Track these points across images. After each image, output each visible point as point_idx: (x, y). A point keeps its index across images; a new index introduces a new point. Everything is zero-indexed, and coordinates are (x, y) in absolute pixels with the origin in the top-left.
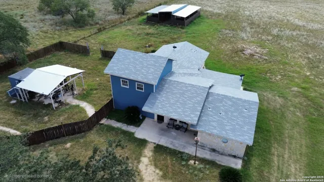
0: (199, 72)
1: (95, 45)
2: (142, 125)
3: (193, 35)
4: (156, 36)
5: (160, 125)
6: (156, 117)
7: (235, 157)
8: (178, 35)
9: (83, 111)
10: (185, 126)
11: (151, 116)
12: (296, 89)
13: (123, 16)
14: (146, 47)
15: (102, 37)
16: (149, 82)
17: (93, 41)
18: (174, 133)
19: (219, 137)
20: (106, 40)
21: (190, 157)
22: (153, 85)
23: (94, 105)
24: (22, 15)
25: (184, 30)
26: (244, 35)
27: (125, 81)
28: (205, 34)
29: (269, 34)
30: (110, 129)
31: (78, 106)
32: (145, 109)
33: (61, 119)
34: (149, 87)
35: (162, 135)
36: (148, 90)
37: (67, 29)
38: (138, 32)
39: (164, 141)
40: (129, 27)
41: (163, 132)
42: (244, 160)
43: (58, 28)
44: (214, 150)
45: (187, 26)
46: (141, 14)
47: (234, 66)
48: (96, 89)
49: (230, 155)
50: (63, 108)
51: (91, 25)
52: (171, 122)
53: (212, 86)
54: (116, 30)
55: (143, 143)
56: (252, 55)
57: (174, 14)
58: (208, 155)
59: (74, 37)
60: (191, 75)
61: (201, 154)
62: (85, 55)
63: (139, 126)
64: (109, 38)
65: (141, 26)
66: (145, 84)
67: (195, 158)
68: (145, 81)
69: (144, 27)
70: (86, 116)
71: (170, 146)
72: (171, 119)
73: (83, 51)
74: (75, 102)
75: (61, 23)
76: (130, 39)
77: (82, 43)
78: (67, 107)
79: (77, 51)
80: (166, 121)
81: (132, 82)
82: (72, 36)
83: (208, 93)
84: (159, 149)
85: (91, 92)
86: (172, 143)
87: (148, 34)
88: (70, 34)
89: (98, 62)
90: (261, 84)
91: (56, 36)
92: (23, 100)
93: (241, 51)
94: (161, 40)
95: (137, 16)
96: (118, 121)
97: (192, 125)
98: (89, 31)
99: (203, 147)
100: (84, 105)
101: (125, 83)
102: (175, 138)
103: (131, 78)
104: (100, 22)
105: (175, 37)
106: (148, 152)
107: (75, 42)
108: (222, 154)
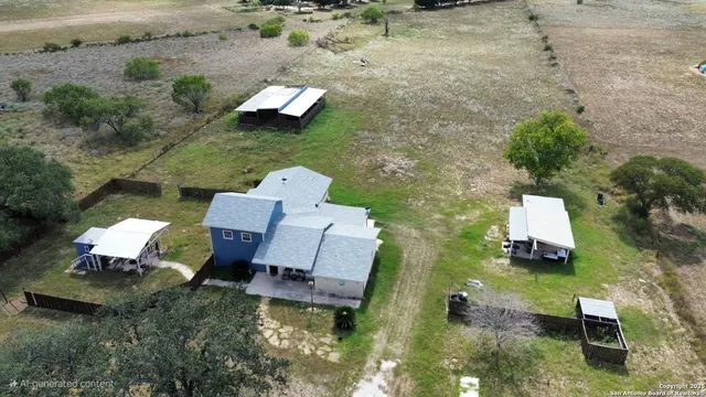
0: (316, 209)
1: (165, 177)
2: (253, 281)
3: (314, 144)
4: (256, 151)
5: (275, 278)
6: (268, 269)
7: (354, 298)
8: (292, 147)
9: (177, 273)
10: (302, 275)
11: (262, 268)
12: (438, 216)
13: (198, 116)
14: (244, 173)
15: (173, 161)
16: (257, 231)
17: (159, 170)
18: (290, 284)
19: (335, 280)
20: (181, 167)
21: (307, 305)
22: (261, 234)
23: (190, 265)
24: (20, 131)
25: (299, 137)
26: (388, 139)
27: (228, 232)
28: (331, 141)
29: (426, 133)
30: (216, 289)
31: (170, 268)
32: (255, 261)
33: (154, 285)
34: (257, 236)
35: (277, 288)
36: (256, 241)
37: (110, 152)
38: (228, 147)
39: (279, 294)
40: (212, 139)
41: (278, 284)
42: (363, 300)
43: (94, 151)
44: (333, 295)
45: (305, 127)
46: (228, 108)
47: (368, 191)
48: (186, 245)
49: (349, 298)
50: (153, 273)
51: (148, 139)
52: (287, 272)
53: (331, 225)
54: (192, 146)
55: (257, 298)
56: (394, 172)
57: (282, 112)
58: (326, 300)
59: (128, 166)
60: (307, 214)
61: (318, 300)
62: (155, 196)
63: (249, 282)
64: (184, 162)
65: (232, 135)
66: (252, 233)
67: (313, 305)
68: (252, 230)
69: (235, 135)
70: (184, 278)
71: (287, 298)
72: (287, 269)
73: (152, 190)
74: (164, 264)
75: (95, 140)
76: (218, 161)
77: (144, 177)
78: (156, 271)
79: (141, 191)
80: (280, 272)
81: (237, 233)
82: (123, 165)
83: (323, 236)
84: (274, 302)
85: (180, 249)
86: (288, 295)
87: (244, 149)
88: (118, 161)
89: (178, 205)
90: (398, 215)
91: (98, 167)
92: (96, 269)
93: (380, 167)
94: (266, 158)
95: (221, 114)
96: (224, 280)
97: (308, 272)
98: (147, 151)
99: (321, 293)
100: (176, 266)
101: (228, 234)
102: (291, 289)
103: (236, 228)
104: (162, 133)
105: (287, 150)
106: (263, 308)
107: (133, 175)
108: (341, 298)
